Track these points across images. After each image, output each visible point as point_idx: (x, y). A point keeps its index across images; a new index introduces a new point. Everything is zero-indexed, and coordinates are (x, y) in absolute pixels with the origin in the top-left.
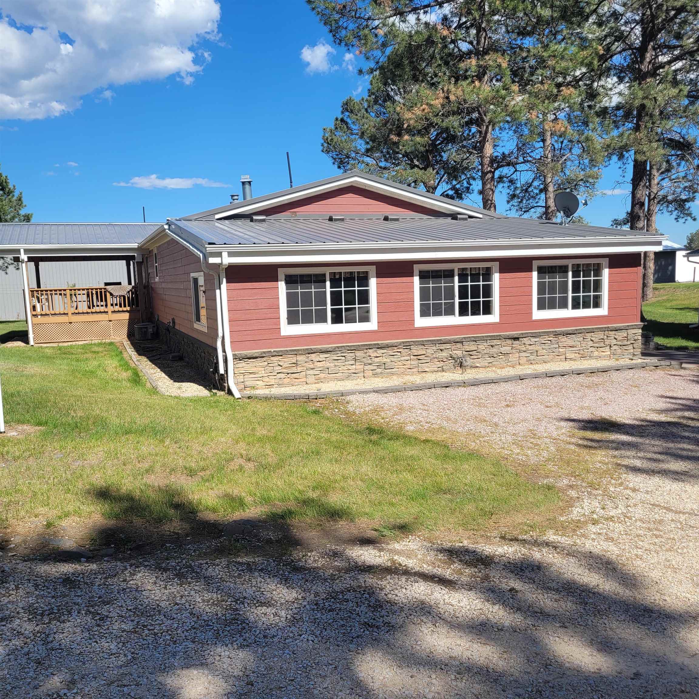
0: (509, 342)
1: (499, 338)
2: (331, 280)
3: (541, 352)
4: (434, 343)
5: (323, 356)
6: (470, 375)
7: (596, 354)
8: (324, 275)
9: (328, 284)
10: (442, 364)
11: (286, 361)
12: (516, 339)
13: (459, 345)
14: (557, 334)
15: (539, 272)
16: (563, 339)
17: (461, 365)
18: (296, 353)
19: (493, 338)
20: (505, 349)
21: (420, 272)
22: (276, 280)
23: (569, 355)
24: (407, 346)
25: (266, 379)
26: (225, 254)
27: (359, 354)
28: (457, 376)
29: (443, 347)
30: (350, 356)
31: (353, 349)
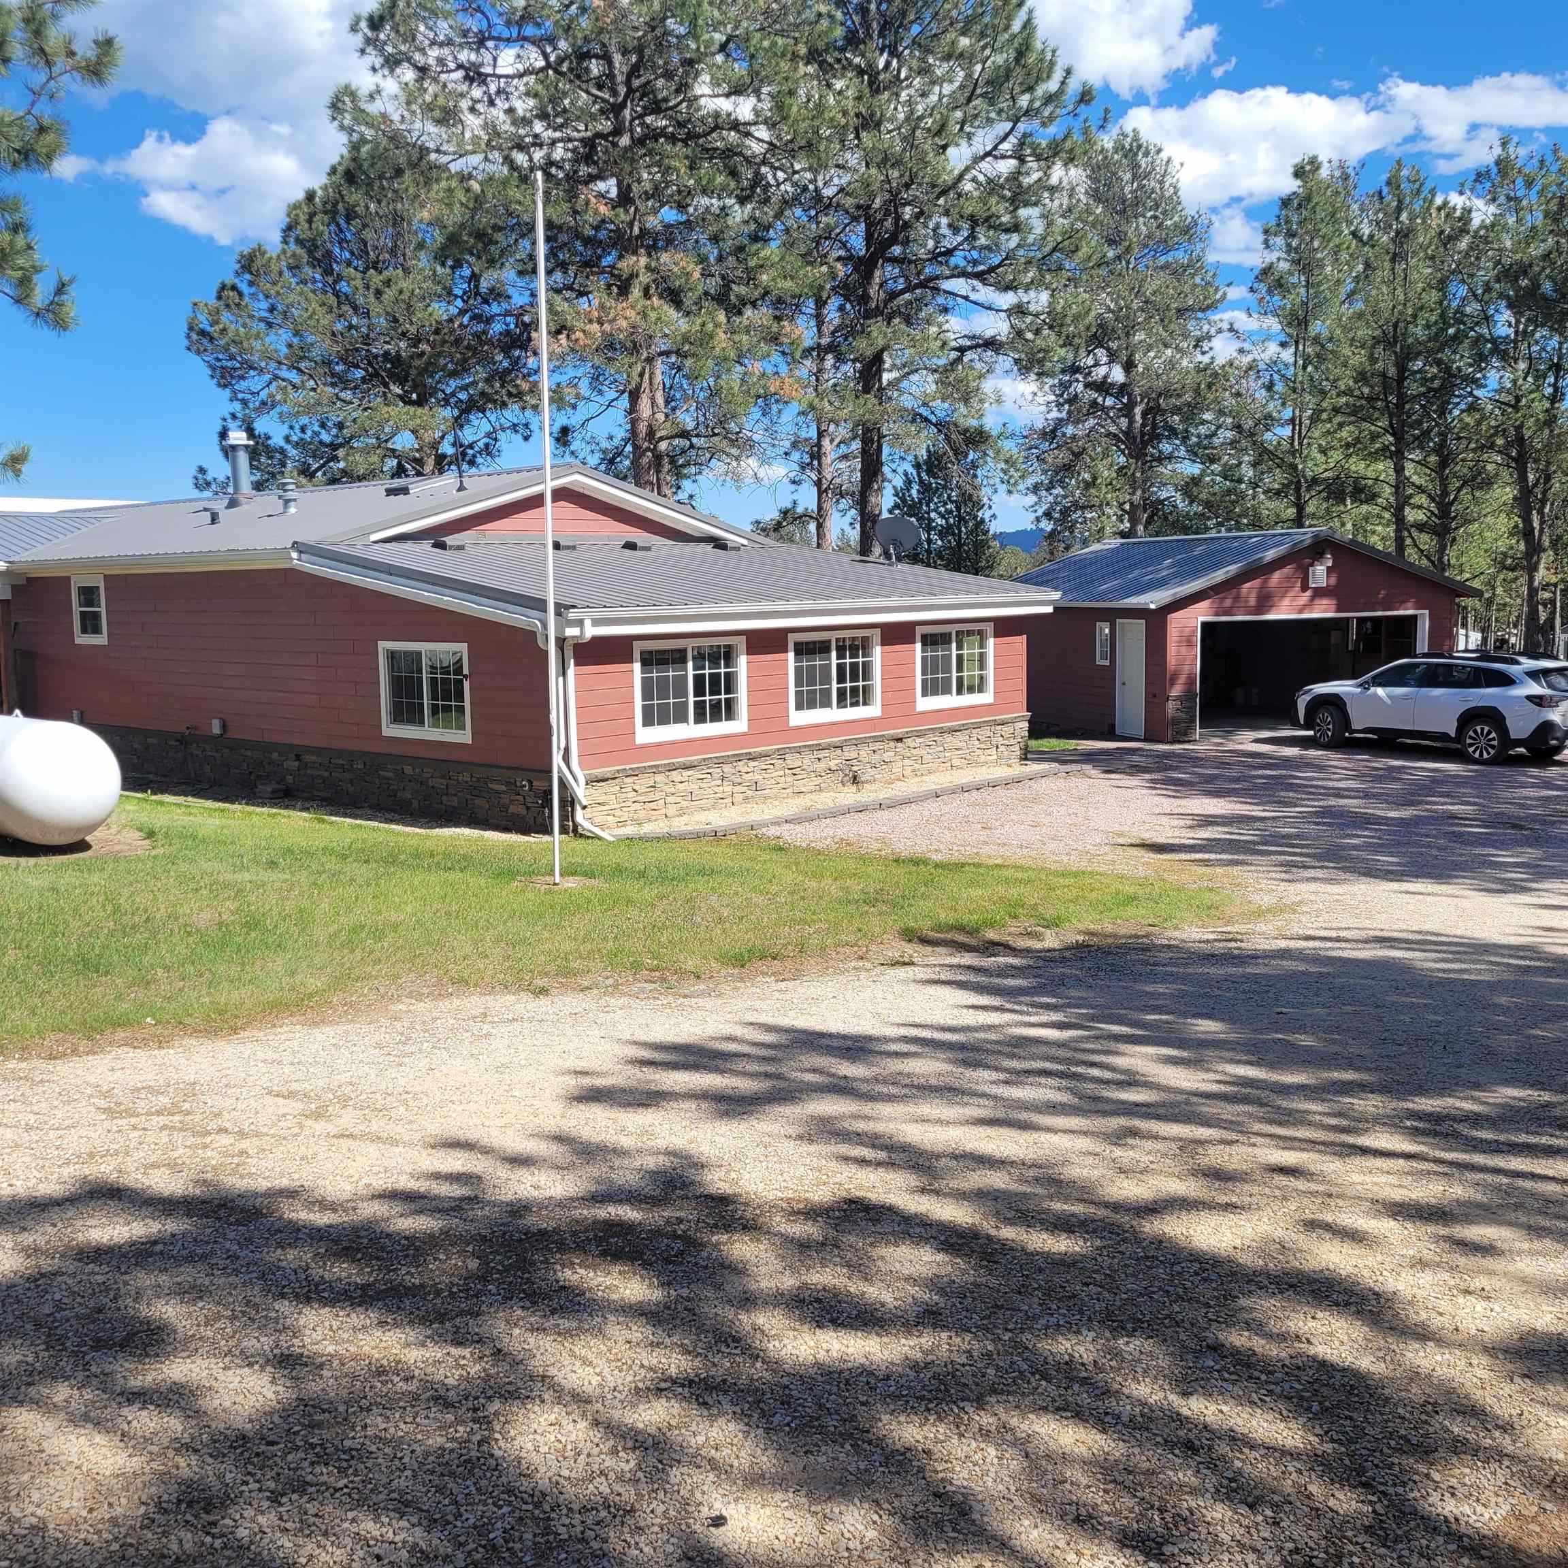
0: (892, 744)
1: (880, 739)
2: (694, 658)
3: (927, 758)
4: (811, 748)
5: (686, 773)
6: (867, 795)
7: (983, 758)
8: (685, 650)
9: (690, 665)
10: (819, 780)
11: (643, 783)
12: (900, 740)
13: (838, 751)
14: (943, 732)
15: (924, 644)
16: (948, 738)
17: (855, 780)
18: (655, 770)
19: (876, 739)
20: (889, 756)
21: (796, 644)
22: (631, 661)
23: (956, 762)
24: (782, 754)
25: (618, 813)
26: (588, 623)
27: (727, 768)
28: (848, 796)
29: (822, 754)
30: (716, 772)
31: (721, 762)
